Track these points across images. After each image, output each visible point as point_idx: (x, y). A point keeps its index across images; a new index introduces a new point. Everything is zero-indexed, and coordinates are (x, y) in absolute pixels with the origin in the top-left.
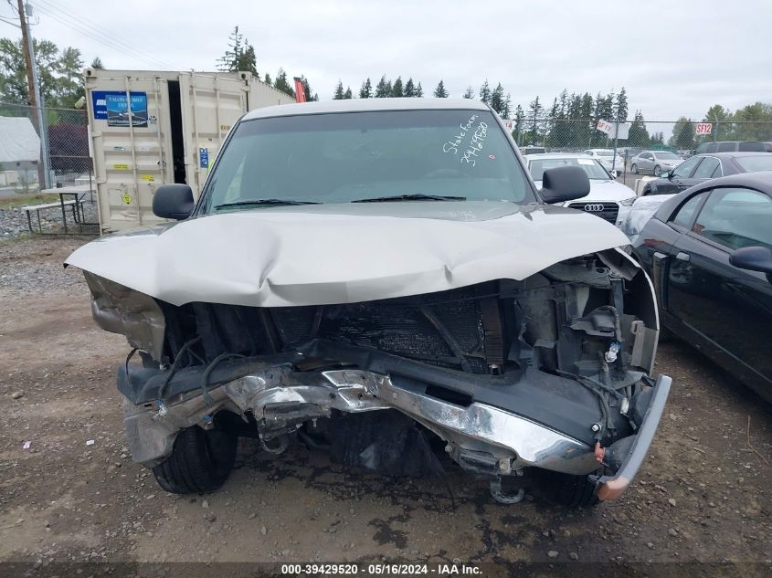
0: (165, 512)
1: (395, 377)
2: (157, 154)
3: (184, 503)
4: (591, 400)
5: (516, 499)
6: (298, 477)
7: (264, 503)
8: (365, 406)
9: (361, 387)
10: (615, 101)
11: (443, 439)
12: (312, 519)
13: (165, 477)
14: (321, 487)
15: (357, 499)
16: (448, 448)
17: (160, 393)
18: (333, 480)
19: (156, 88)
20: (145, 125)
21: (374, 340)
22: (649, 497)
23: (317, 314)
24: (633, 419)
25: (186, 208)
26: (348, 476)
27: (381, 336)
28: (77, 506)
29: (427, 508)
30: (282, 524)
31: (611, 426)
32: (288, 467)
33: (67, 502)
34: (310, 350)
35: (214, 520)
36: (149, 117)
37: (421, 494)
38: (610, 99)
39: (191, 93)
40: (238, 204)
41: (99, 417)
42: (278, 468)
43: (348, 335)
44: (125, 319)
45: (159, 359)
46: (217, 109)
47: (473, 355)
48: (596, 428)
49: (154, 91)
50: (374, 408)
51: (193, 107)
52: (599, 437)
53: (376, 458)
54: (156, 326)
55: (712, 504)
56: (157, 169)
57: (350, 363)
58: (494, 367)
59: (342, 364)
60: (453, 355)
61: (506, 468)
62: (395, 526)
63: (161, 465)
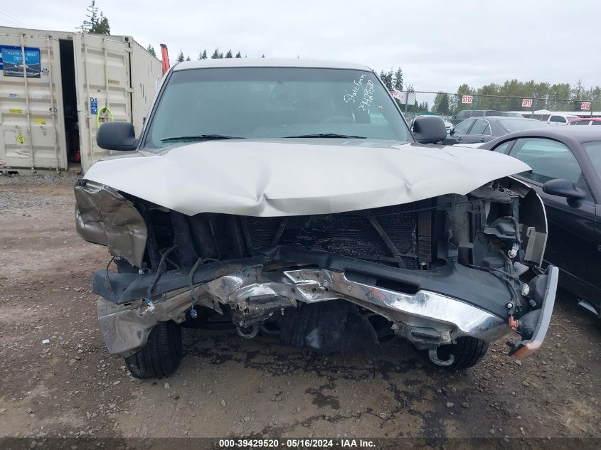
0: (133, 394)
1: (350, 273)
2: (49, 101)
3: (147, 386)
4: (502, 285)
5: (450, 362)
6: (235, 360)
7: (215, 382)
8: (319, 297)
9: (315, 282)
10: (394, 77)
11: (389, 319)
12: (259, 392)
13: (138, 364)
14: (258, 367)
15: (290, 374)
16: (395, 327)
17: (149, 291)
18: (265, 361)
19: (49, 45)
20: (38, 76)
21: (324, 246)
22: (501, 360)
23: (282, 225)
24: (534, 299)
25: (130, 142)
26: (276, 357)
27: (330, 243)
28: (53, 394)
29: (346, 378)
30: (236, 397)
31: (519, 304)
32: (225, 353)
33: (42, 391)
34: (274, 254)
35: (178, 398)
36: (42, 69)
37: (338, 367)
38: (390, 76)
39: (83, 50)
40: (183, 138)
41: (46, 320)
42: (217, 354)
43: (303, 242)
44: (108, 231)
45: (139, 264)
46: (105, 66)
47: (408, 255)
48: (510, 305)
49: (47, 48)
50: (325, 299)
51: (85, 63)
52: (511, 312)
53: (319, 340)
54: (139, 236)
55: (544, 362)
56: (49, 114)
57: (306, 264)
58: (423, 264)
59: (299, 265)
60: (391, 255)
61: (447, 338)
62: (326, 392)
63: (136, 354)
